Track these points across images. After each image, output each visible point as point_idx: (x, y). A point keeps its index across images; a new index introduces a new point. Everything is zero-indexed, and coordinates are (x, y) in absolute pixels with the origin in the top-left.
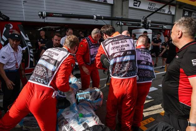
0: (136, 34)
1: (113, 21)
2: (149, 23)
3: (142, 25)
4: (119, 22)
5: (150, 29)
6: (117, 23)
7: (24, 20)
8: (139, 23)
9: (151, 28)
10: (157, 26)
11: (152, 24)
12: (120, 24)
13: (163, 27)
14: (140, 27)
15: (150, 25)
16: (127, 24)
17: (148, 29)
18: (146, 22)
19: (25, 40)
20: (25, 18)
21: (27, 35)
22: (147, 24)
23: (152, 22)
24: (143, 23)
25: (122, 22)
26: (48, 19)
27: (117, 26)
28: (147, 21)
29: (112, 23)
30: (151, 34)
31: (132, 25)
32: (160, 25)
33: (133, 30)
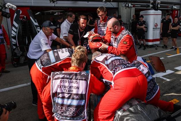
0: (143, 16)
1: (119, 3)
2: (158, 4)
3: (151, 6)
4: (128, 4)
5: (160, 10)
6: (126, 5)
7: (33, 5)
8: (148, 4)
9: (160, 8)
10: (167, 7)
11: (161, 5)
12: (129, 6)
13: (173, 7)
14: (149, 8)
15: (159, 6)
16: (136, 6)
17: (158, 10)
18: (155, 3)
19: (35, 25)
20: (33, 3)
21: (36, 20)
22: (156, 5)
23: (162, 3)
24: (152, 4)
25: (132, 3)
26: (58, 3)
27: (126, 8)
28: (157, 1)
29: (118, 5)
30: (161, 15)
31: (141, 7)
32: (170, 6)
33: (141, 12)
